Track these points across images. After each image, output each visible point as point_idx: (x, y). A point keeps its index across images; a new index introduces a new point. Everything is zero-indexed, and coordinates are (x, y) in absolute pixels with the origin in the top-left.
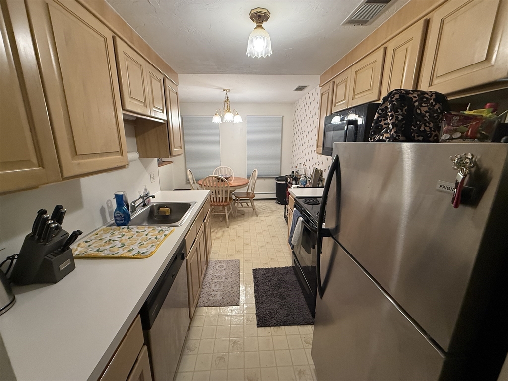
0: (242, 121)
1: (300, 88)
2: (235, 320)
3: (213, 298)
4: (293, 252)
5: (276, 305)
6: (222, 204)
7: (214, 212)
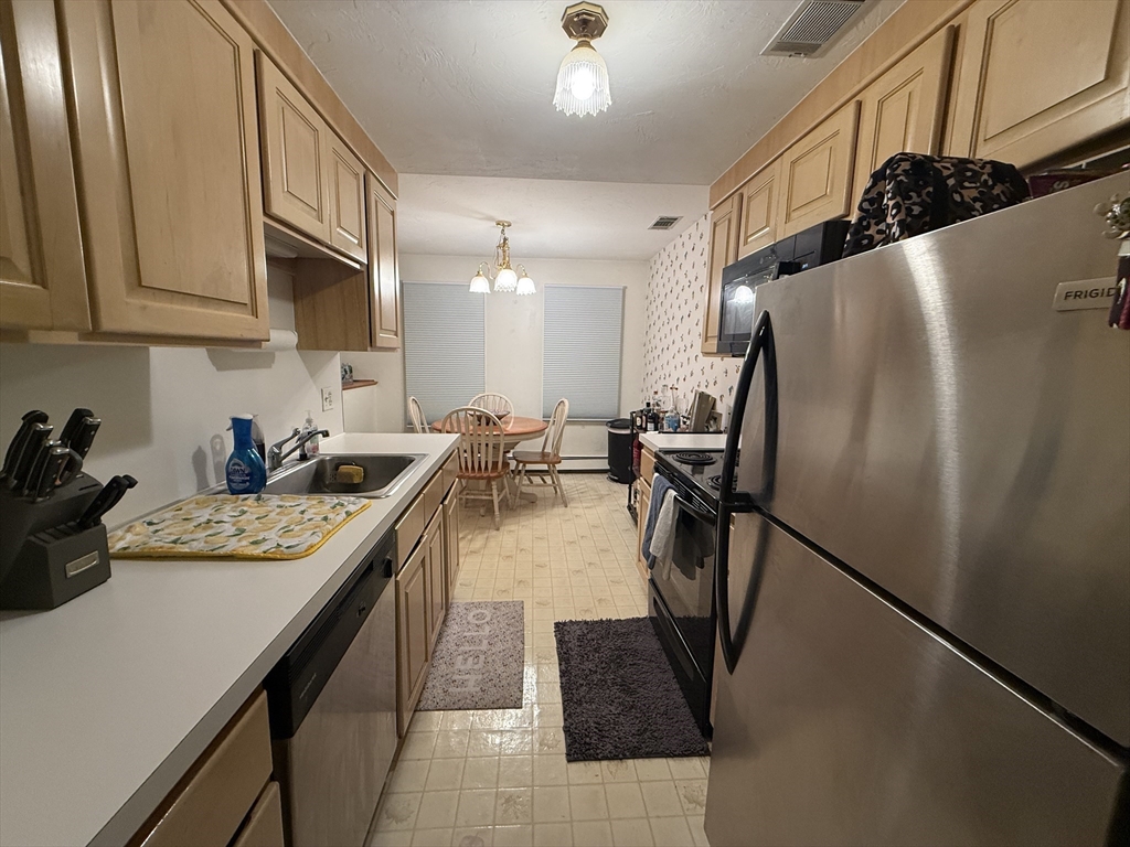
0: (534, 291)
1: (664, 223)
2: (512, 744)
3: (459, 689)
4: (652, 582)
5: (612, 708)
6: (485, 475)
7: (467, 494)
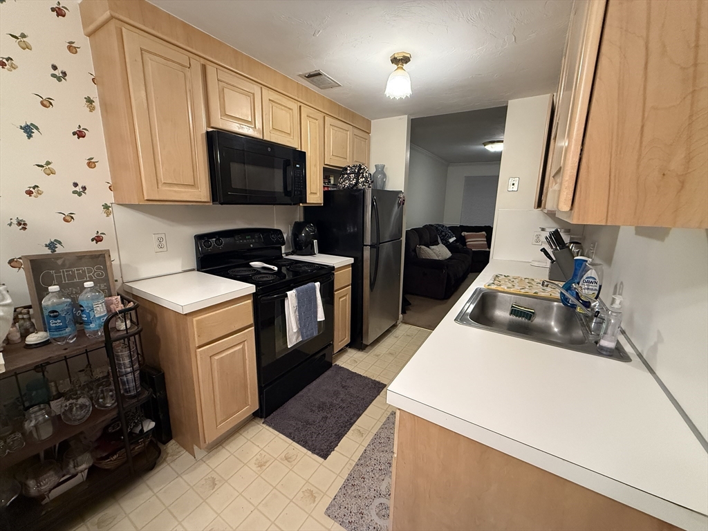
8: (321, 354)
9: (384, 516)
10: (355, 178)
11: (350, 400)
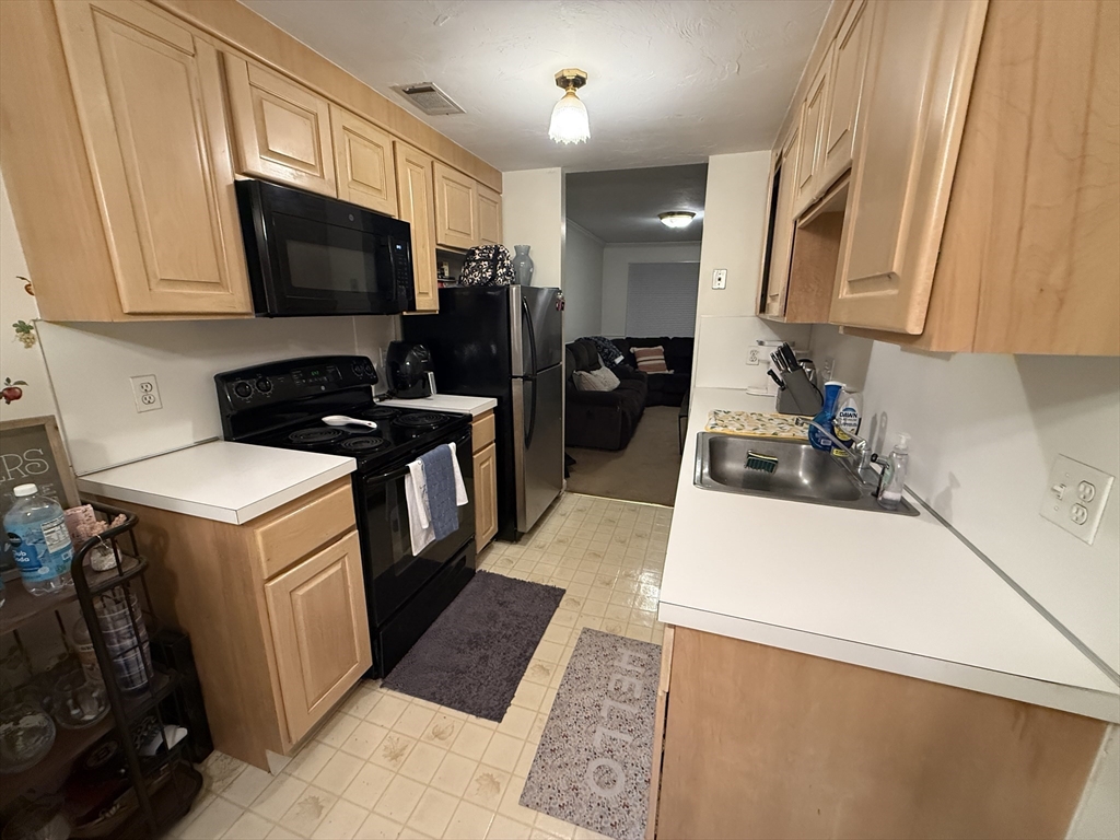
8: (460, 557)
9: (608, 783)
10: (489, 267)
11: (515, 622)
